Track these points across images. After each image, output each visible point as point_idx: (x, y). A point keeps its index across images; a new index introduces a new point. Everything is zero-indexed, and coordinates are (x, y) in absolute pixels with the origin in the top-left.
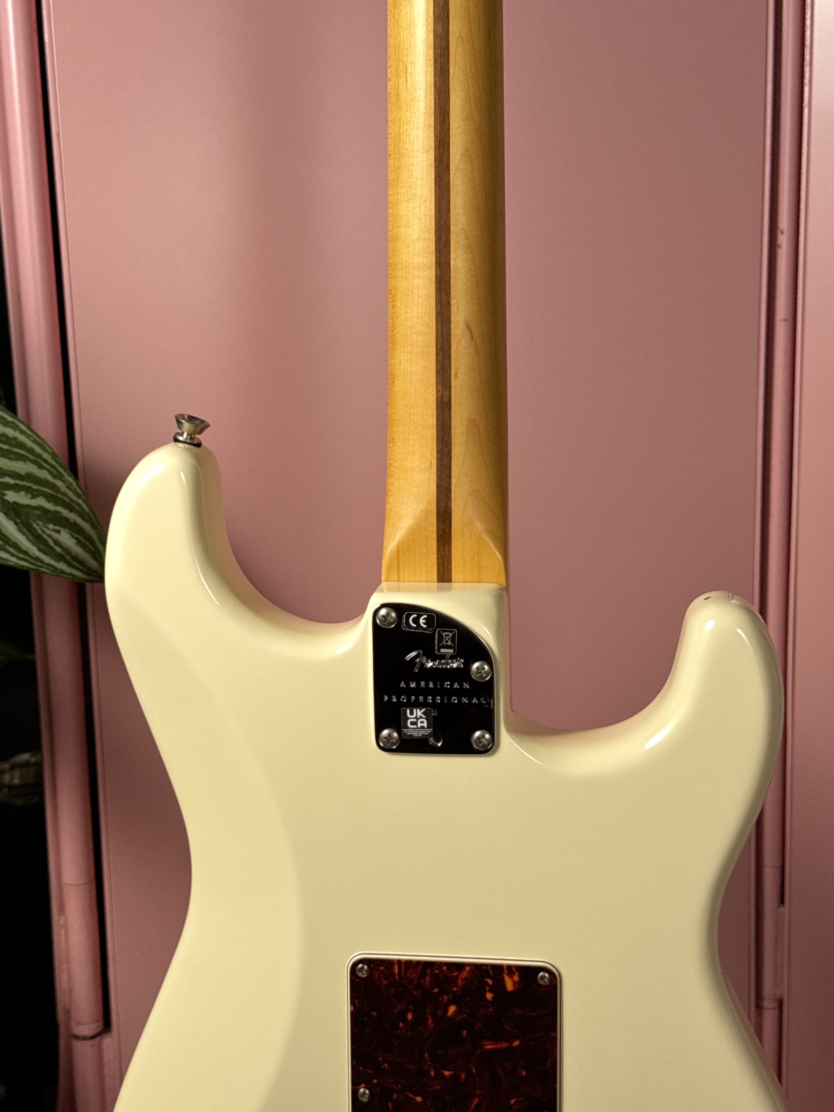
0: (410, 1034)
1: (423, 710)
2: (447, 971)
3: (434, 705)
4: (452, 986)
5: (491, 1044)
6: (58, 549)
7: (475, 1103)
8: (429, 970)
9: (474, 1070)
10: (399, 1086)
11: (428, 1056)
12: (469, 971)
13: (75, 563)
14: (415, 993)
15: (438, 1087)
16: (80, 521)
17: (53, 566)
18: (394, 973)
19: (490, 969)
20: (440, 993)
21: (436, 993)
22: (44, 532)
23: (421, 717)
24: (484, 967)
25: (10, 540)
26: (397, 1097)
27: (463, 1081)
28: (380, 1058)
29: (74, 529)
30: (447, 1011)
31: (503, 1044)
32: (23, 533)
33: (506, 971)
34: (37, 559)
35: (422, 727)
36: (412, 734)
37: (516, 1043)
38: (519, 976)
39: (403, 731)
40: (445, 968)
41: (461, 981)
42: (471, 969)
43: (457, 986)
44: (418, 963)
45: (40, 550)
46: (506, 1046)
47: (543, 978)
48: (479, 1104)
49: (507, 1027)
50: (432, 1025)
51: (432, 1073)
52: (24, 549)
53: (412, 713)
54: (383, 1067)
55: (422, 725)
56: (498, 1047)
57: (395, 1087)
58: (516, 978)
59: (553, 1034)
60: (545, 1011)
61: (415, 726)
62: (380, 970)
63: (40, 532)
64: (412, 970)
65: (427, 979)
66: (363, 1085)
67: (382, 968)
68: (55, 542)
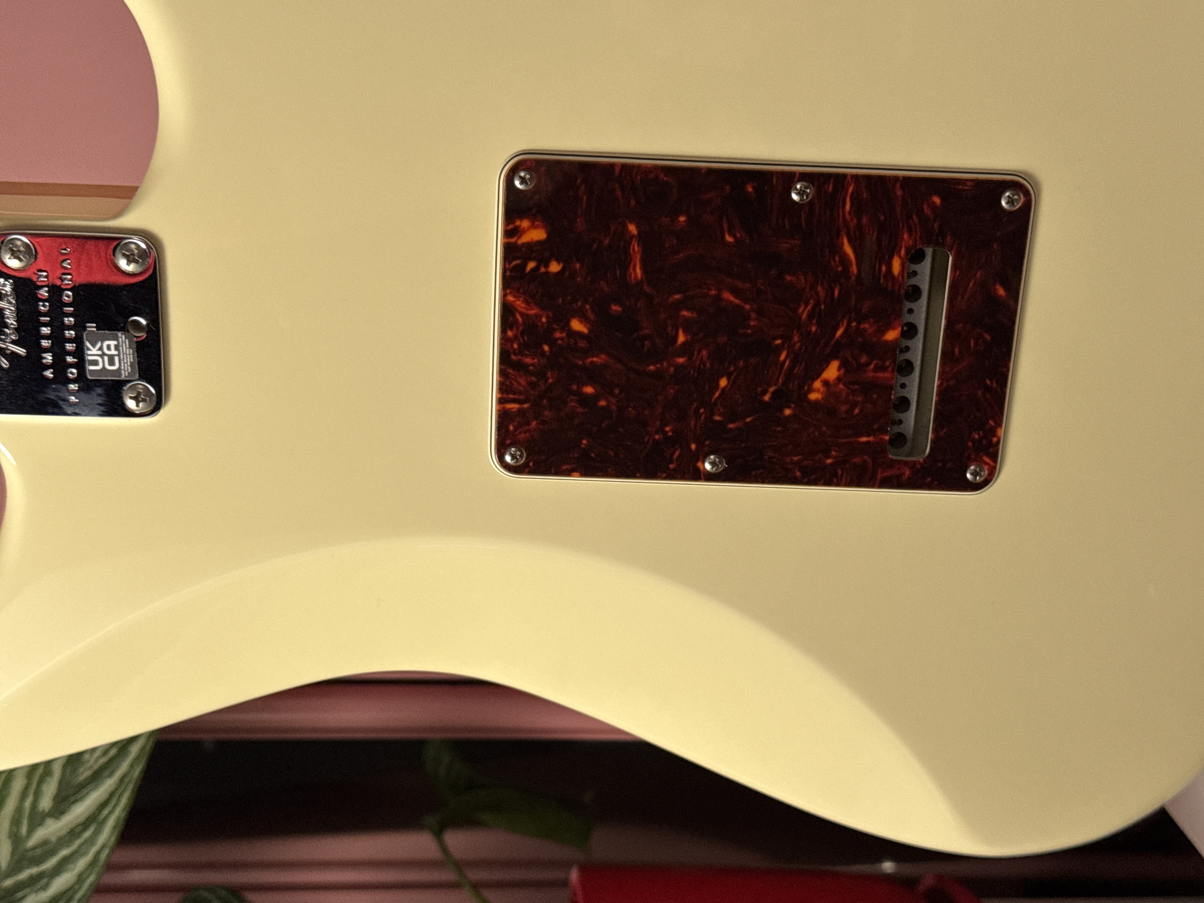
0: (617, 391)
1: (88, 344)
2: (514, 329)
3: (79, 327)
4: (539, 324)
5: (634, 269)
7: (732, 298)
8: (513, 357)
9: (677, 296)
10: (702, 410)
11: (654, 364)
12: (514, 296)
14: (551, 380)
15: (704, 353)
17: (134, 762)
18: (519, 409)
19: (510, 263)
20: (552, 343)
21: (551, 348)
23: (101, 349)
24: (508, 273)
26: (720, 415)
27: (695, 315)
28: (657, 437)
30: (579, 334)
31: (633, 250)
32: (86, 795)
33: (513, 240)
35: (117, 348)
36: (129, 363)
37: (632, 228)
38: (521, 219)
39: (125, 377)
40: (510, 333)
41: (532, 310)
42: (510, 293)
43: (538, 317)
44: (502, 373)
46: (638, 246)
47: (523, 181)
48: (735, 291)
49: (607, 241)
50: (603, 356)
51: (681, 360)
53: (95, 363)
54: (670, 434)
55: (113, 347)
56: (638, 257)
57: (703, 418)
58: (525, 224)
59: (617, 170)
60: (578, 181)
61: (116, 358)
62: (515, 431)
63: (91, 772)
64: (514, 383)
65: (528, 360)
66: (699, 464)
67: (511, 428)
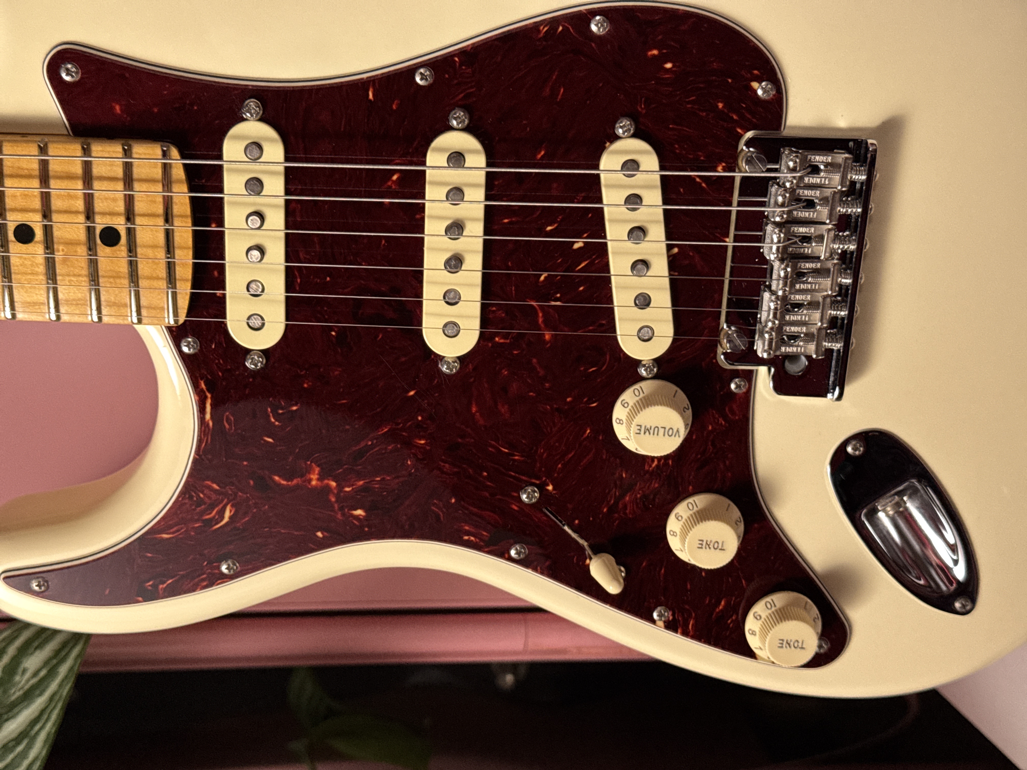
6: (43, 673)
13: (63, 653)
16: (18, 643)
17: (63, 681)
22: (22, 688)
25: (25, 730)
29: (24, 651)
32: (18, 713)
34: (51, 699)
45: (40, 695)
52: (36, 714)
63: (21, 692)
68: (35, 674)
